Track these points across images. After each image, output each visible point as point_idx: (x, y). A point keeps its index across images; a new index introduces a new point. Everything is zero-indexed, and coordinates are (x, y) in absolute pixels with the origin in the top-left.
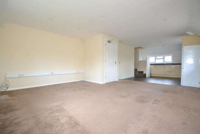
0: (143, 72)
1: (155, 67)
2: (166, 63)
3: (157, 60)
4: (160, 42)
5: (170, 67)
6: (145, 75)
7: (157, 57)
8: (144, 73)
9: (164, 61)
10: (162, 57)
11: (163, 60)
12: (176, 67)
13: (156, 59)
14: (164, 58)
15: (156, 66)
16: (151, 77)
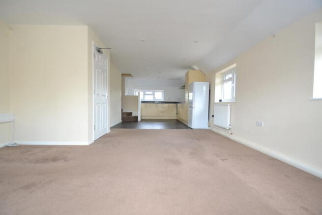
0: (131, 113)
1: (146, 106)
2: (157, 101)
3: (146, 96)
4: (160, 72)
5: (163, 106)
6: (137, 117)
7: (147, 93)
8: (133, 115)
9: (154, 97)
10: (151, 93)
11: (152, 96)
12: (169, 106)
13: (145, 94)
14: (153, 94)
15: (148, 104)
16: (143, 120)
